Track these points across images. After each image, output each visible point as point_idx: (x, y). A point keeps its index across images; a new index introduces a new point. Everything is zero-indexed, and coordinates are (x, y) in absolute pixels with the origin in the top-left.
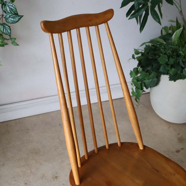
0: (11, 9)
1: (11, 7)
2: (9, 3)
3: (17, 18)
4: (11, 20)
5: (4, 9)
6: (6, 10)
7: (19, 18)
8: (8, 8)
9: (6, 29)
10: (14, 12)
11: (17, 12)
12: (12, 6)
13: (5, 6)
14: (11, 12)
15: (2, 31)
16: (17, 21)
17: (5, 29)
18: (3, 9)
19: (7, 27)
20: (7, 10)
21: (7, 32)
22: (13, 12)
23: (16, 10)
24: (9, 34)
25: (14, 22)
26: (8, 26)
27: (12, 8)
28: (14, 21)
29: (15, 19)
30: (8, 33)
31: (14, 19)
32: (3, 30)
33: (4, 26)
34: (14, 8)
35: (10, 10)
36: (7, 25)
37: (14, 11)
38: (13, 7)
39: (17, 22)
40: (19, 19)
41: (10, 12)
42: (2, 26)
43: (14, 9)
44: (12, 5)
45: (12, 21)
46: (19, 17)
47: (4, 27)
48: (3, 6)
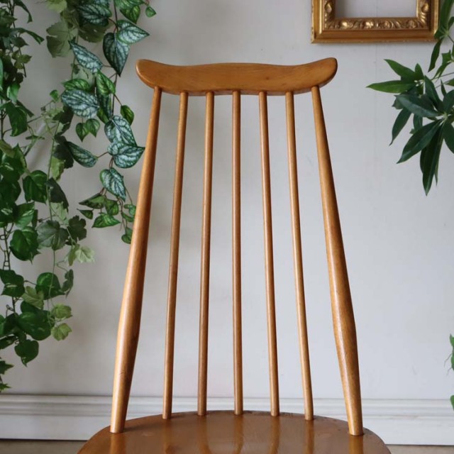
0: (125, 133)
1: (123, 129)
2: (119, 120)
3: (134, 154)
4: (124, 160)
5: (109, 134)
6: (113, 136)
7: (138, 153)
8: (118, 132)
9: (115, 183)
10: (129, 141)
11: (134, 140)
12: (124, 126)
13: (112, 128)
14: (123, 140)
15: (108, 186)
16: (135, 162)
17: (113, 184)
18: (106, 134)
19: (116, 176)
20: (115, 137)
21: (117, 189)
22: (127, 142)
23: (132, 135)
24: (122, 194)
25: (129, 164)
26: (118, 174)
27: (126, 131)
28: (128, 161)
29: (132, 157)
30: (121, 192)
31: (128, 156)
32: (110, 184)
33: (111, 175)
34: (128, 130)
35: (121, 137)
36: (115, 171)
37: (129, 138)
38: (126, 128)
39: (134, 164)
40: (137, 155)
41: (120, 140)
42: (108, 176)
43: (128, 133)
44: (124, 124)
45: (126, 161)
46: (137, 150)
47: (112, 177)
48: (109, 127)
